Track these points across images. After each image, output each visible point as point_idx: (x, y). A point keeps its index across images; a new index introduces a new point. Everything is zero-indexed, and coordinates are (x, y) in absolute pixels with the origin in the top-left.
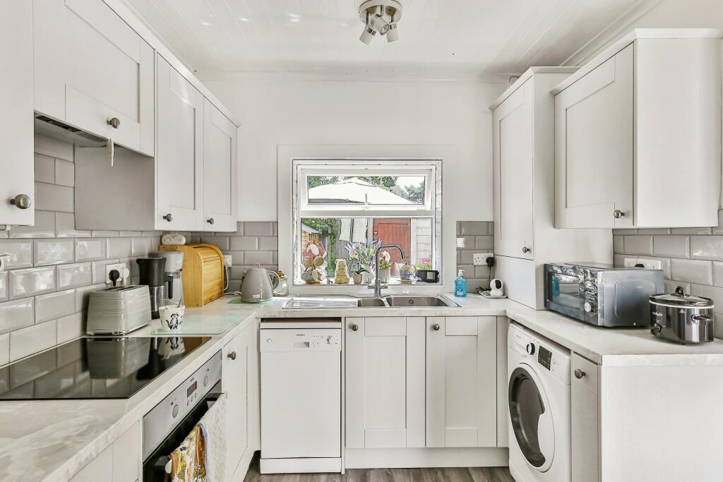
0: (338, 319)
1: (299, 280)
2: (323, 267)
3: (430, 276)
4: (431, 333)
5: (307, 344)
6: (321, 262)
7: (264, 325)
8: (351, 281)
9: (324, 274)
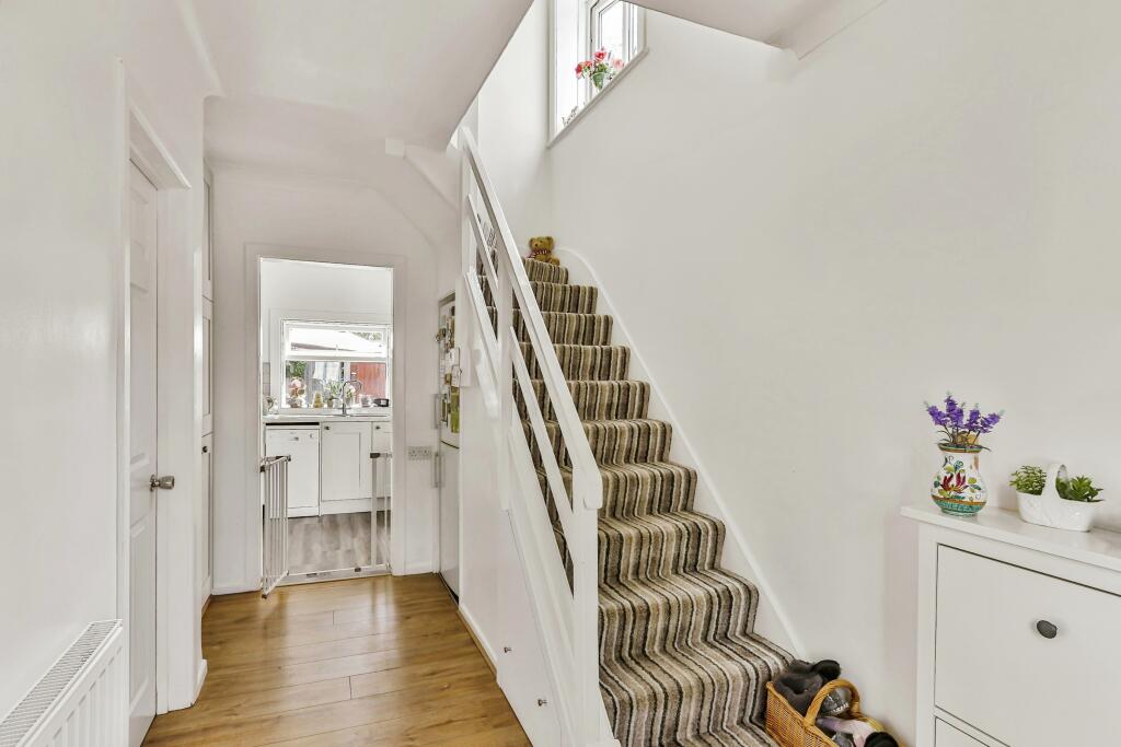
0: (317, 424)
1: (285, 405)
2: (304, 396)
3: (383, 403)
4: (375, 431)
5: (297, 439)
6: (302, 392)
7: (268, 427)
8: (326, 406)
9: (304, 401)
